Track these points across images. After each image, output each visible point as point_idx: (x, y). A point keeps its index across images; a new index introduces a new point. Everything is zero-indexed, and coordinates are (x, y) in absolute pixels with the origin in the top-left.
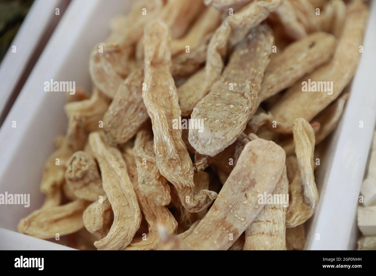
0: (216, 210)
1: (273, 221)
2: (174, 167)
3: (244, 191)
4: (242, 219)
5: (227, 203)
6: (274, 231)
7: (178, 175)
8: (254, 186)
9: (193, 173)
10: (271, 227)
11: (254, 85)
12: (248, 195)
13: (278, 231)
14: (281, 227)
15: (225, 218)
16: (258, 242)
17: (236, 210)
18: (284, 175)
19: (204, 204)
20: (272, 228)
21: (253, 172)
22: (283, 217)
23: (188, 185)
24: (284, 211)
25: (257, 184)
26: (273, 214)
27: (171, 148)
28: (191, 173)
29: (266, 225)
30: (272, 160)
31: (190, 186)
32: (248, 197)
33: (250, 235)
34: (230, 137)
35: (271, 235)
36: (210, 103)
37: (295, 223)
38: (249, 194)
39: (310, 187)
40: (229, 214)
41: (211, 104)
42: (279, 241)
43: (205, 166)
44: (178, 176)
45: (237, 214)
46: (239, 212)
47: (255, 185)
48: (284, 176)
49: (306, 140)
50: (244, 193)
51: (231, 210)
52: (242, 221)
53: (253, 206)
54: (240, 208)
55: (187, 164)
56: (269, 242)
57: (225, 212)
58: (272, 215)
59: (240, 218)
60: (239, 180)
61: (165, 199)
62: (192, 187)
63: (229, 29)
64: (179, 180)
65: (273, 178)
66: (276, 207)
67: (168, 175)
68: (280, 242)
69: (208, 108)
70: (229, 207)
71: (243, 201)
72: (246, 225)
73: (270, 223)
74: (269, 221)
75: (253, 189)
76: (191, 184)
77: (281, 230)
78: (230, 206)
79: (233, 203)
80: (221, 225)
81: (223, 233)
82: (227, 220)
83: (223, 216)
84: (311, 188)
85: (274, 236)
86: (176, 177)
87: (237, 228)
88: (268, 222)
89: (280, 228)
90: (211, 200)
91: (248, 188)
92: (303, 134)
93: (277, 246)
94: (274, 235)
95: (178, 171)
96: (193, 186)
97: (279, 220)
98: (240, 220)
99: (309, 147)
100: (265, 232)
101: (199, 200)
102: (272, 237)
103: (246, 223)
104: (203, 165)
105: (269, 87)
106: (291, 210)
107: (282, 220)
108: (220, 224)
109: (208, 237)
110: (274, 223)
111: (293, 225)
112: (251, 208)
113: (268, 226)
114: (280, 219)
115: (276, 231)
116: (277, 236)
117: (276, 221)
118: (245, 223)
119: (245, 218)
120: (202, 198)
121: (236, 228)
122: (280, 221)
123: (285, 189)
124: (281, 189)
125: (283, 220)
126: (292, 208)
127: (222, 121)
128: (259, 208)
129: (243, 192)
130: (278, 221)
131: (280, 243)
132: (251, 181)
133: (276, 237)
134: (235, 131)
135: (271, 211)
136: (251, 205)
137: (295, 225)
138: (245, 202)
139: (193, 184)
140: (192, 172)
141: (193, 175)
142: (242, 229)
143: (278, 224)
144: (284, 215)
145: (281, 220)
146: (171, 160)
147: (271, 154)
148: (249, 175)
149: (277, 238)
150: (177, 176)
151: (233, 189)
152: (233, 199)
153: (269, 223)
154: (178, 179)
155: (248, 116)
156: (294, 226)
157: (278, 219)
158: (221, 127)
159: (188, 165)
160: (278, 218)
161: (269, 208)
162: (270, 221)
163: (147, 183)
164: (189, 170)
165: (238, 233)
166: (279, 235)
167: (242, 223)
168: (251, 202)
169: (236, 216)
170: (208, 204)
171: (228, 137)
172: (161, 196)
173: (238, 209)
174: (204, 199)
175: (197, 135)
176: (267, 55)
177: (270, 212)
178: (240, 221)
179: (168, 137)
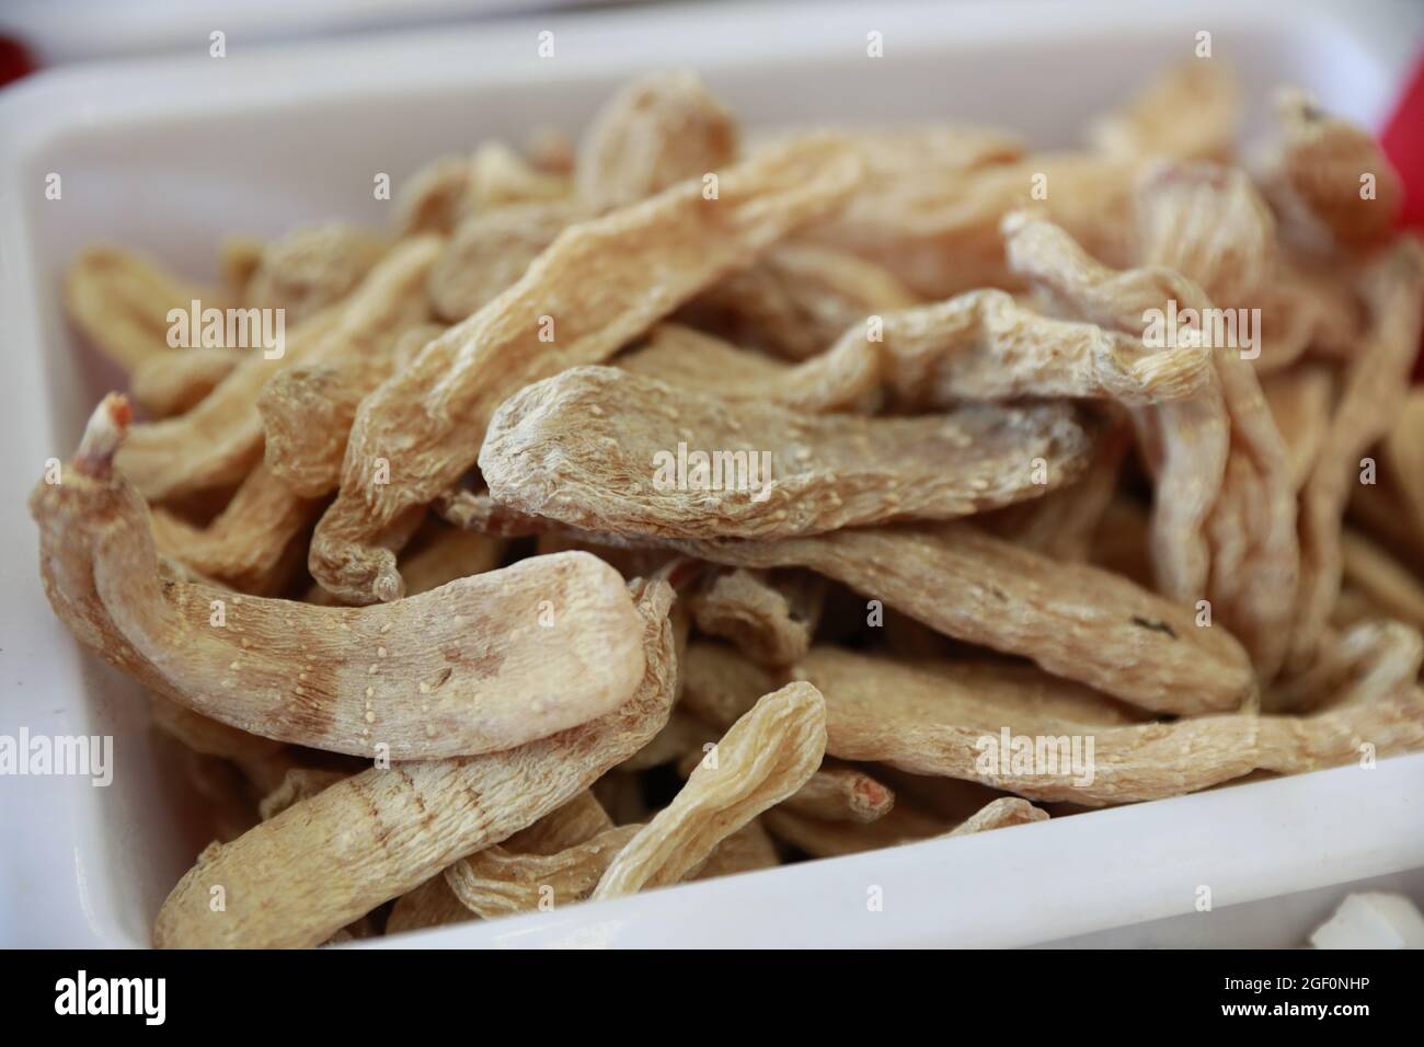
0: (347, 620)
1: (431, 817)
2: (401, 429)
3: (452, 656)
4: (370, 717)
5: (384, 634)
6: (398, 839)
7: (378, 447)
8: (485, 677)
9: (421, 494)
10: (408, 823)
11: (836, 500)
12: (452, 681)
13: (408, 850)
14: (427, 852)
15: (342, 662)
16: (340, 814)
17: (386, 680)
18: (599, 757)
19: (351, 579)
20: (405, 828)
21: (514, 635)
22: (463, 839)
23: (369, 497)
24: (483, 827)
25: (494, 679)
26: (451, 802)
27: (450, 383)
28: (420, 486)
29: (406, 806)
30: (585, 660)
31: (374, 504)
32: (445, 685)
33: (354, 786)
34: (570, 493)
35: (383, 838)
36: (681, 412)
37: (477, 898)
38: (454, 683)
39: (620, 867)
40: (360, 667)
41: (674, 413)
42: (374, 871)
43: (474, 519)
44: (374, 451)
45: (375, 691)
46: (387, 691)
47: (489, 678)
48: (594, 757)
49: (756, 750)
50: (447, 665)
51: (373, 663)
52: (363, 718)
53: (426, 717)
54: (399, 685)
55: (439, 460)
56: (352, 842)
57: (356, 647)
58: (447, 801)
59: (368, 706)
60: (463, 611)
61: (293, 467)
62: (375, 511)
63: (964, 322)
64: (363, 458)
65: (536, 707)
66: (480, 798)
67: (363, 422)
68: (375, 876)
69: (657, 412)
70: (376, 647)
71: (424, 680)
72: (362, 741)
73: (421, 812)
74: (422, 806)
75: (475, 682)
76: (379, 503)
77: (417, 857)
78: (382, 652)
79: (396, 654)
80: (312, 663)
81: (286, 679)
82: (341, 671)
83: (340, 653)
84: (616, 872)
85: (384, 845)
86: (369, 447)
87: (333, 717)
88: (417, 805)
89: (422, 851)
90: (371, 591)
91: (466, 662)
92: (771, 732)
93: (356, 875)
94: (388, 845)
95: (392, 445)
96: (380, 514)
97: (445, 833)
98: (365, 711)
99: (739, 775)
100: (380, 816)
101: (350, 557)
102: (376, 842)
103: (370, 736)
104: (473, 511)
105: (877, 560)
106: (520, 864)
107: (451, 841)
108: (312, 657)
109: (245, 642)
110: (425, 824)
111: (468, 895)
112: (416, 717)
113: (405, 811)
114: (451, 834)
115: (402, 844)
116: (388, 857)
117: (435, 826)
118: (366, 732)
119: (378, 720)
120: (360, 560)
121: (333, 714)
122: (444, 838)
123: (555, 787)
124: (546, 776)
125: (453, 844)
126: (530, 868)
127: (621, 455)
128: (433, 738)
129: (449, 659)
130: (442, 830)
131: (370, 878)
132: (492, 654)
133: (382, 853)
134: (602, 499)
135: (458, 792)
136: (425, 708)
137: (475, 903)
138: (424, 688)
139: (387, 511)
140: (426, 492)
141: (418, 498)
142: (344, 738)
143: (429, 835)
144: (472, 839)
145: (449, 838)
146: (419, 410)
147: (599, 640)
148: (499, 629)
149: (382, 860)
150: (374, 445)
151: (434, 620)
152: (407, 641)
153: (415, 808)
154: (364, 454)
155: (690, 517)
156: (468, 901)
157: (445, 828)
158: (591, 456)
159: (433, 465)
160: (450, 825)
161: (466, 781)
162: (424, 809)
163: (302, 383)
164: (422, 474)
165: (322, 732)
166: (397, 860)
167: (360, 725)
168: (435, 701)
169: (370, 692)
170: (357, 593)
171: (567, 489)
172: (288, 445)
173: (394, 683)
174: (360, 569)
175: (522, 413)
176: (978, 491)
177: (454, 790)
178: (361, 714)
179: (476, 355)
